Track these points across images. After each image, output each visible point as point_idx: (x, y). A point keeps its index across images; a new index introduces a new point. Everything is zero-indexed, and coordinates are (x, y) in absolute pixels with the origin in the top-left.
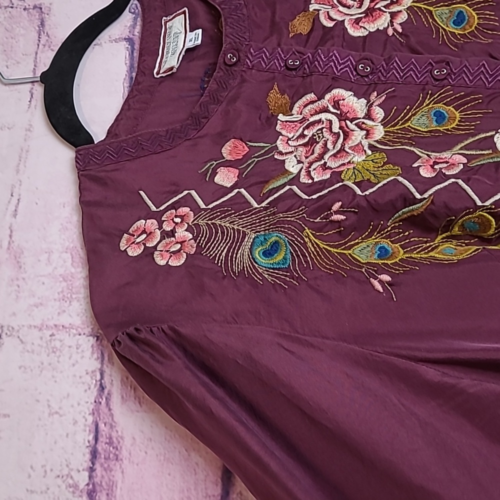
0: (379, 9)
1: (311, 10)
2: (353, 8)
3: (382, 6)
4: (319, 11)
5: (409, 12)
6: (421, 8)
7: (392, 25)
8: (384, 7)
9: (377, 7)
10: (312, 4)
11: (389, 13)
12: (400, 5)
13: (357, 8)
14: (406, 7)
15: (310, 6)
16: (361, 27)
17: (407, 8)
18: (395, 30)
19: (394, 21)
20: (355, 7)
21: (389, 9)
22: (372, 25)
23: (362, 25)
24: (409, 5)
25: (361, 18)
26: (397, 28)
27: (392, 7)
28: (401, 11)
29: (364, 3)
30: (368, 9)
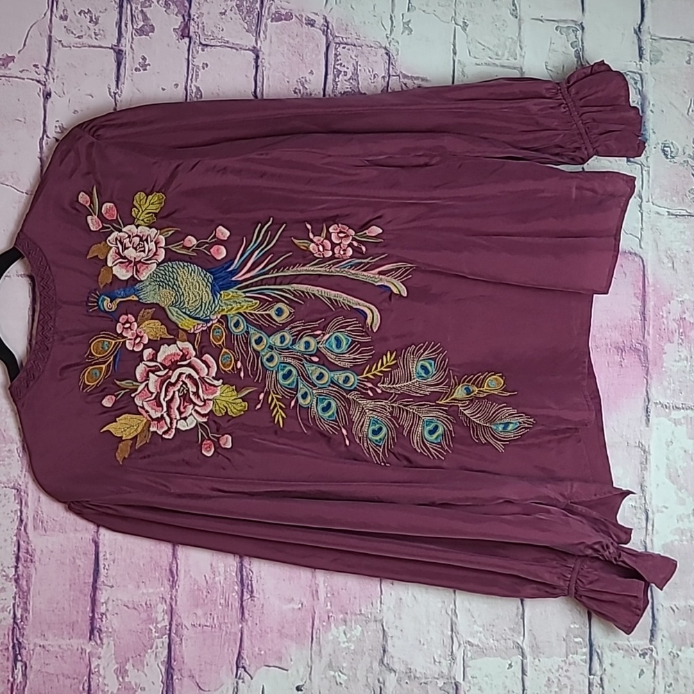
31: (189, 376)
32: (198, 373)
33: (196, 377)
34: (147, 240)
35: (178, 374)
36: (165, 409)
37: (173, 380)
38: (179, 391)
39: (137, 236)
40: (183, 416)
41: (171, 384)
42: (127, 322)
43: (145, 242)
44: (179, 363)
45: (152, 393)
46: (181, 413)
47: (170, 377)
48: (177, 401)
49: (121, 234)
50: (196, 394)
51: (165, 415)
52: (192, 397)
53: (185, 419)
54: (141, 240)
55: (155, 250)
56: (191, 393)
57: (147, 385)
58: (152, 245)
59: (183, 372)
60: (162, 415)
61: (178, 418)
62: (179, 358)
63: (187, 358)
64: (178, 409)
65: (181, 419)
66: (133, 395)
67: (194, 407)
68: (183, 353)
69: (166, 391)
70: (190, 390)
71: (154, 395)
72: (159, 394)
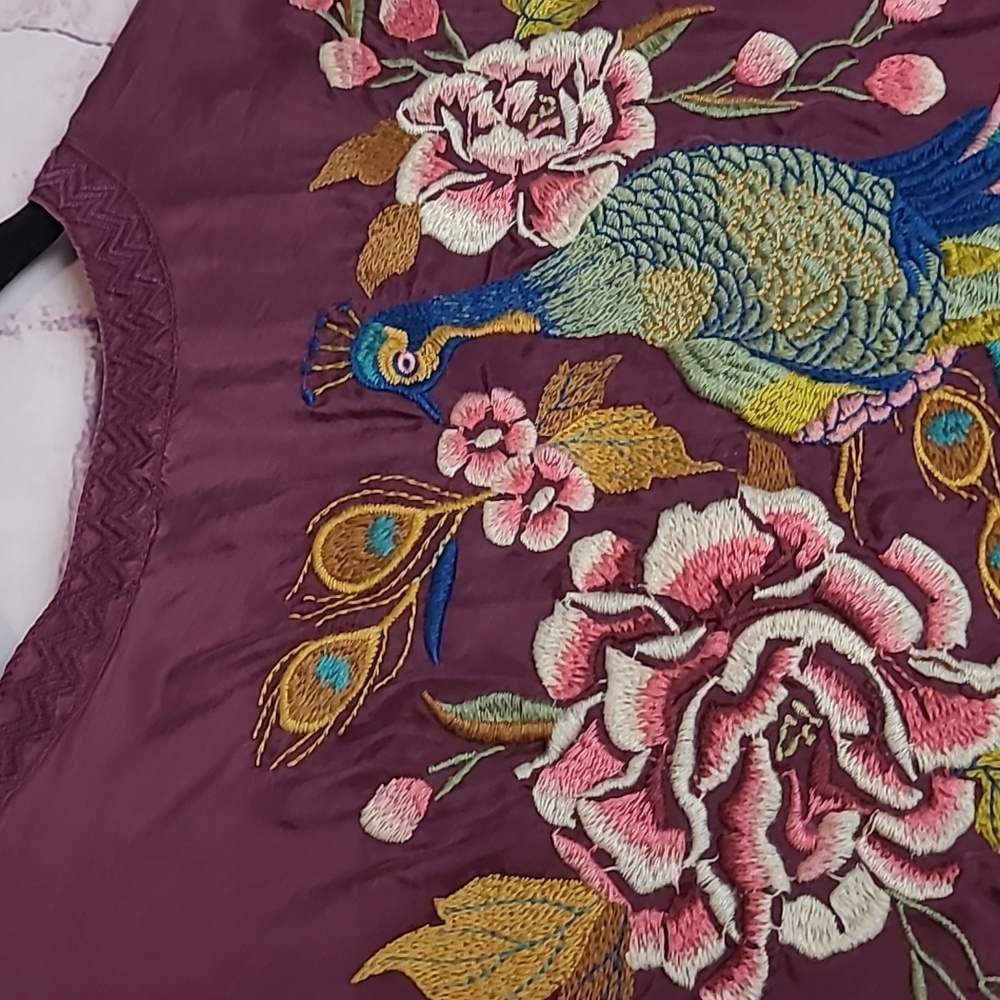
31: (823, 655)
32: (869, 639)
33: (863, 655)
34: (569, 84)
35: (760, 646)
36: (703, 840)
37: (736, 677)
38: (771, 732)
39: (526, 75)
40: (810, 871)
41: (723, 704)
42: (490, 421)
43: (562, 93)
44: (759, 594)
45: (626, 756)
46: (793, 858)
47: (719, 666)
48: (768, 794)
49: (458, 80)
50: (873, 744)
51: (705, 872)
52: (849, 761)
53: (822, 890)
54: (544, 84)
55: (606, 120)
56: (842, 744)
57: (597, 714)
58: (595, 104)
59: (787, 634)
60: (689, 875)
61: (782, 882)
62: (756, 564)
63: (802, 558)
64: (778, 833)
65: (799, 889)
66: (524, 772)
67: (865, 819)
68: (778, 541)
69: (704, 742)
70: (837, 728)
71: (638, 764)
72: (661, 757)
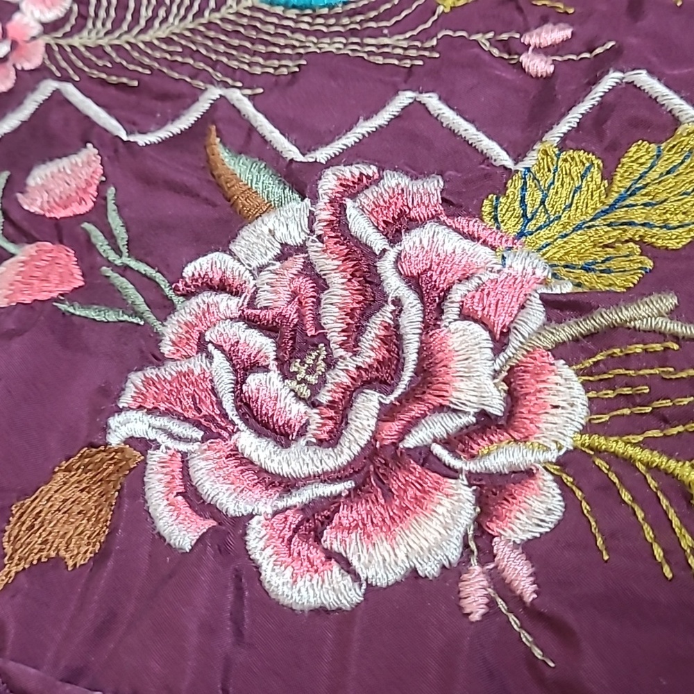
0: (425, 456)
1: (114, 440)
2: (302, 442)
3: (435, 441)
4: (144, 453)
5: (568, 480)
6: (629, 462)
7: (487, 555)
8: (447, 443)
9: (410, 442)
10: (120, 411)
11: (473, 478)
12: (525, 439)
13: (321, 442)
14: (553, 456)
15: (113, 422)
16: (330, 555)
17: (559, 462)
18: (500, 583)
19: (494, 527)
20: (309, 437)
21: (473, 457)
22: (383, 548)
23: (336, 547)
24: (568, 444)
25: (333, 502)
26: (509, 574)
27: (482, 446)
28: (529, 473)
29: (351, 415)
30: (371, 451)
